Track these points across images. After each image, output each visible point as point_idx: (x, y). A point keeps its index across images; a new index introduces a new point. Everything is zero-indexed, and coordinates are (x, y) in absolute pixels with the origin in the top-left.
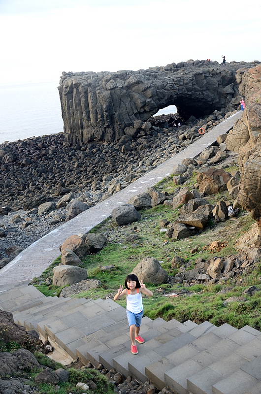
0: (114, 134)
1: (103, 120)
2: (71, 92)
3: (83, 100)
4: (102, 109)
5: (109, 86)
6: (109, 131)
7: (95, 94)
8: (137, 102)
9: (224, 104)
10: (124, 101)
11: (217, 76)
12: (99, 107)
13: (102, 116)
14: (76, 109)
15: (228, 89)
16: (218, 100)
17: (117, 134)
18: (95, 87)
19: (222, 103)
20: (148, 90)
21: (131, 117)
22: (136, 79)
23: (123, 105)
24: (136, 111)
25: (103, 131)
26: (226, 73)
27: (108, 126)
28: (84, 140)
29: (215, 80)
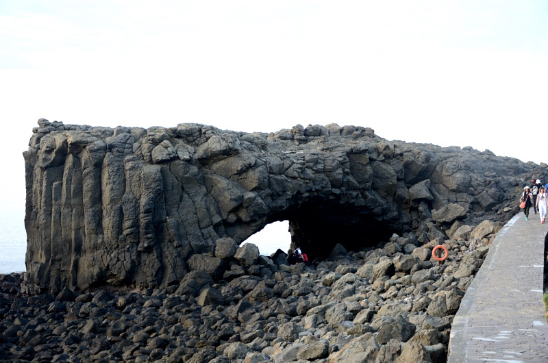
0: (161, 270)
1: (136, 235)
2: (59, 163)
3: (88, 183)
4: (136, 207)
5: (160, 153)
6: (150, 261)
7: (121, 170)
8: (221, 199)
9: (410, 224)
10: (192, 192)
11: (394, 161)
12: (129, 201)
13: (136, 224)
14: (68, 205)
15: (420, 189)
16: (396, 213)
17: (169, 270)
18: (122, 154)
19: (405, 220)
20: (251, 173)
21: (205, 231)
22: (224, 144)
23: (187, 201)
24: (217, 219)
25: (133, 262)
26: (414, 155)
27: (148, 250)
28: (79, 281)
29: (391, 169)
